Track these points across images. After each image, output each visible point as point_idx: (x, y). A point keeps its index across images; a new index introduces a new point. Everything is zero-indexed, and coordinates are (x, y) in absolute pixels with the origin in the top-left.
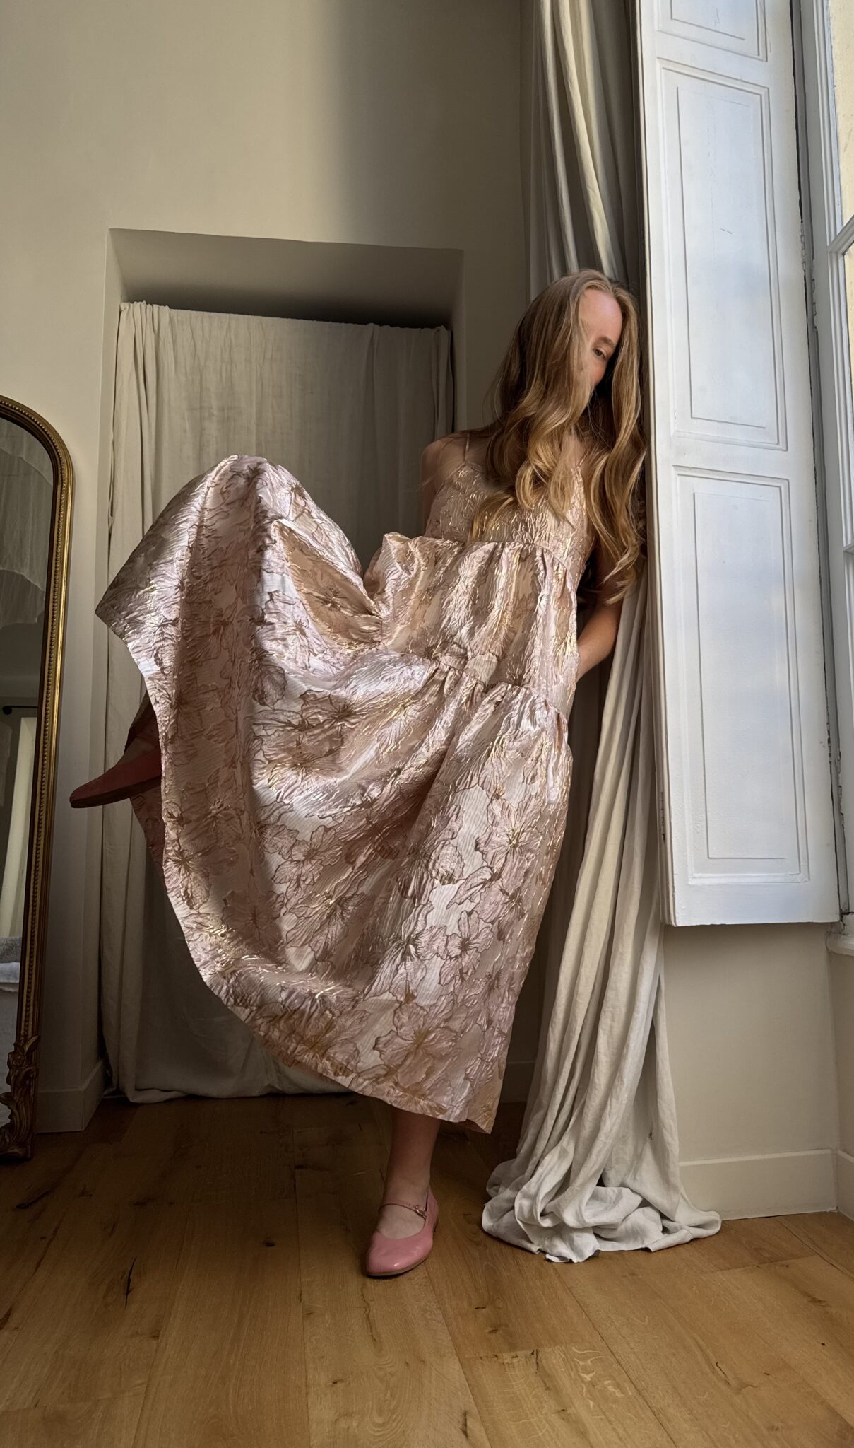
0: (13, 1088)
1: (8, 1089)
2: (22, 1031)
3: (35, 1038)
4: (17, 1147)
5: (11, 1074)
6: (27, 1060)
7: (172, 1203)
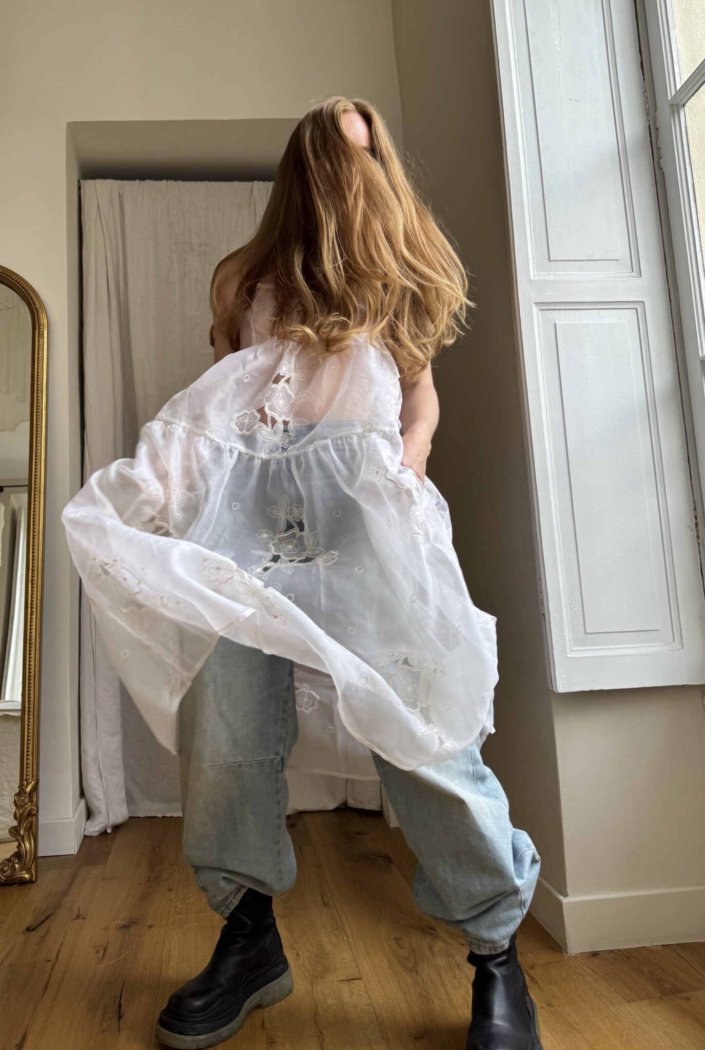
0: (20, 823)
1: (15, 823)
2: (25, 776)
3: (36, 781)
4: (24, 872)
5: (17, 812)
6: (29, 800)
7: (151, 927)
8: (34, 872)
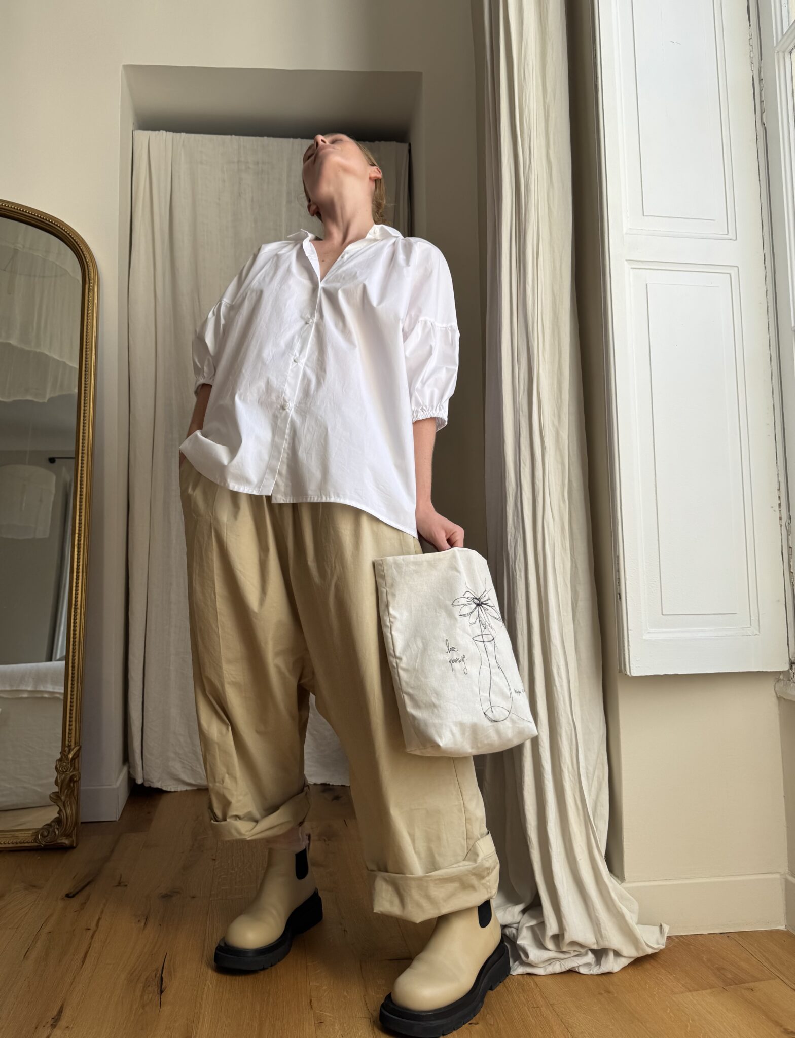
0: (61, 789)
1: (56, 789)
2: (67, 742)
3: (77, 748)
4: (64, 838)
5: (58, 778)
6: (71, 766)
7: (193, 897)
8: (74, 838)
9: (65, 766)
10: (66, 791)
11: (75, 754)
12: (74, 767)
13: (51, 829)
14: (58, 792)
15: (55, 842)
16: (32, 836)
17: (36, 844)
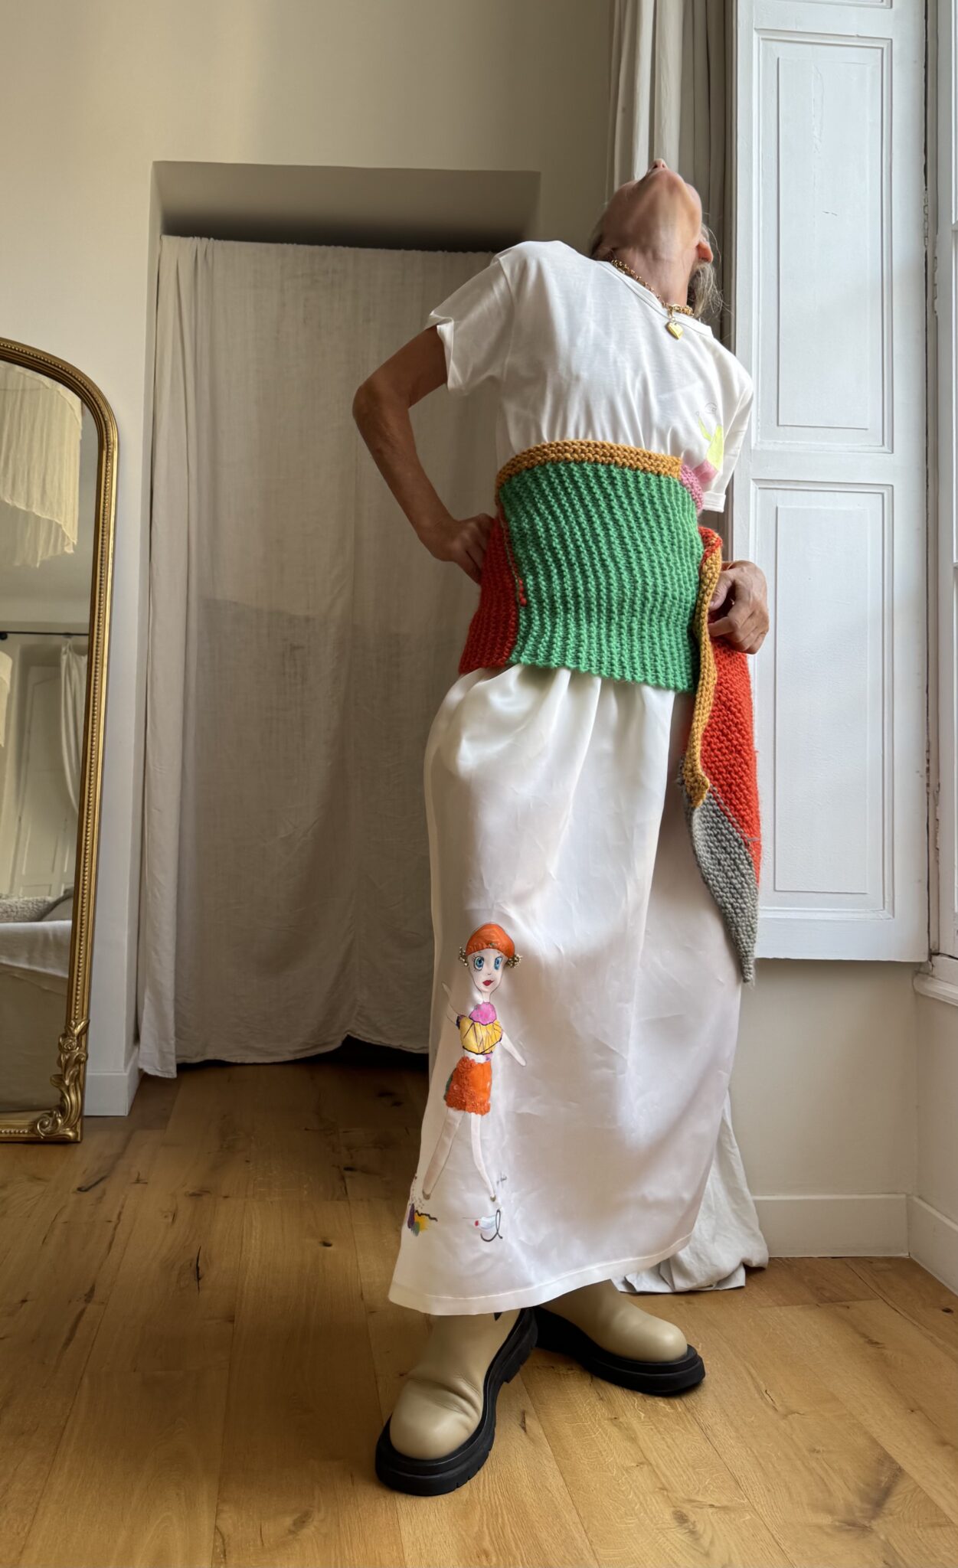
0: (65, 1071)
2: (73, 1014)
3: (86, 1021)
4: (68, 1129)
5: (62, 1058)
6: (78, 1046)
7: (226, 1197)
8: (79, 1131)
9: (71, 1043)
10: (71, 1072)
11: (82, 1030)
12: (81, 1045)
13: (51, 1119)
14: (61, 1075)
15: (57, 1134)
16: (30, 1125)
17: (34, 1136)
